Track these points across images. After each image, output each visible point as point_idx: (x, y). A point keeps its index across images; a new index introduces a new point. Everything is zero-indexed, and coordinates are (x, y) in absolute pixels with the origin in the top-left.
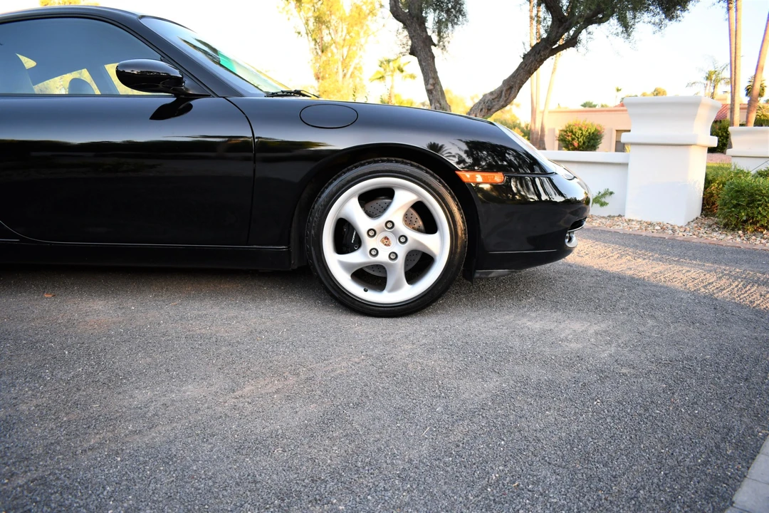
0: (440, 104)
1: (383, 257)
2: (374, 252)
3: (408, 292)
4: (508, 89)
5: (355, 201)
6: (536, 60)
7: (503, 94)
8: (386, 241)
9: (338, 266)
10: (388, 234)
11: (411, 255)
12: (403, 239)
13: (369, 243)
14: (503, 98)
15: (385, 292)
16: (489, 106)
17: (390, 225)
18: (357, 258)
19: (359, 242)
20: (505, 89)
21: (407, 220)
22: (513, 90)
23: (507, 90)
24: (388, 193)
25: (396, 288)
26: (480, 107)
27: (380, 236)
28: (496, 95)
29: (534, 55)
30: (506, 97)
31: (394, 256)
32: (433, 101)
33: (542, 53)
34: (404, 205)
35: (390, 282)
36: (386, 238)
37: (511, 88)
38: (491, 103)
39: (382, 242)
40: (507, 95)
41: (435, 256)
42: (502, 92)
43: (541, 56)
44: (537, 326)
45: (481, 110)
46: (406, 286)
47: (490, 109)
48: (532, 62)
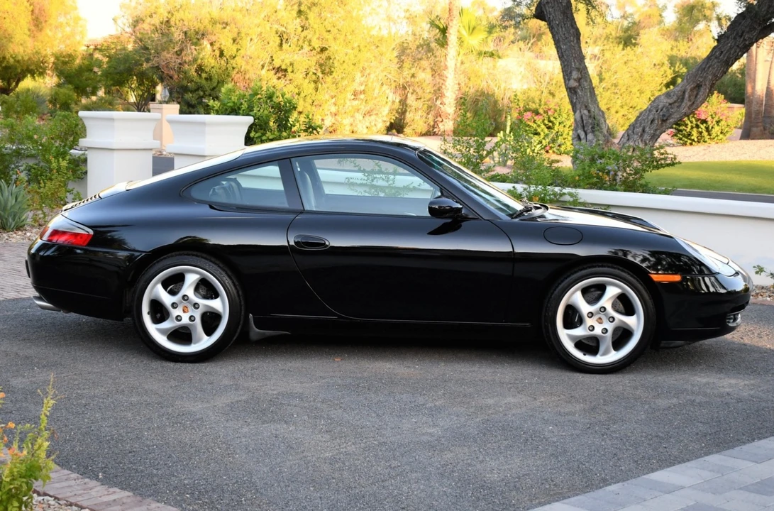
0: (589, 111)
1: (598, 331)
2: (592, 328)
3: (613, 356)
4: (694, 88)
5: (579, 294)
6: (738, 46)
7: (687, 96)
8: (600, 321)
9: (566, 337)
10: (601, 315)
11: (616, 330)
12: (612, 319)
13: (589, 322)
14: (686, 103)
15: (598, 356)
16: (664, 116)
17: (602, 310)
18: (579, 332)
19: (581, 321)
20: (689, 88)
21: (614, 307)
22: (702, 89)
23: (691, 90)
24: (602, 288)
25: (606, 353)
26: (651, 117)
27: (595, 318)
28: (675, 98)
29: (735, 38)
30: (690, 100)
31: (605, 331)
32: (578, 106)
33: (746, 36)
34: (612, 297)
35: (602, 349)
36: (600, 318)
37: (699, 86)
38: (668, 110)
39: (597, 321)
40: (692, 98)
41: (633, 330)
42: (684, 92)
43: (745, 40)
44: (704, 380)
45: (652, 121)
46: (613, 352)
47: (667, 120)
48: (731, 48)
